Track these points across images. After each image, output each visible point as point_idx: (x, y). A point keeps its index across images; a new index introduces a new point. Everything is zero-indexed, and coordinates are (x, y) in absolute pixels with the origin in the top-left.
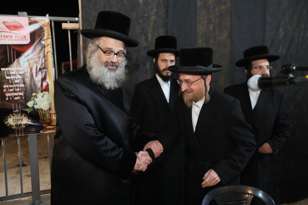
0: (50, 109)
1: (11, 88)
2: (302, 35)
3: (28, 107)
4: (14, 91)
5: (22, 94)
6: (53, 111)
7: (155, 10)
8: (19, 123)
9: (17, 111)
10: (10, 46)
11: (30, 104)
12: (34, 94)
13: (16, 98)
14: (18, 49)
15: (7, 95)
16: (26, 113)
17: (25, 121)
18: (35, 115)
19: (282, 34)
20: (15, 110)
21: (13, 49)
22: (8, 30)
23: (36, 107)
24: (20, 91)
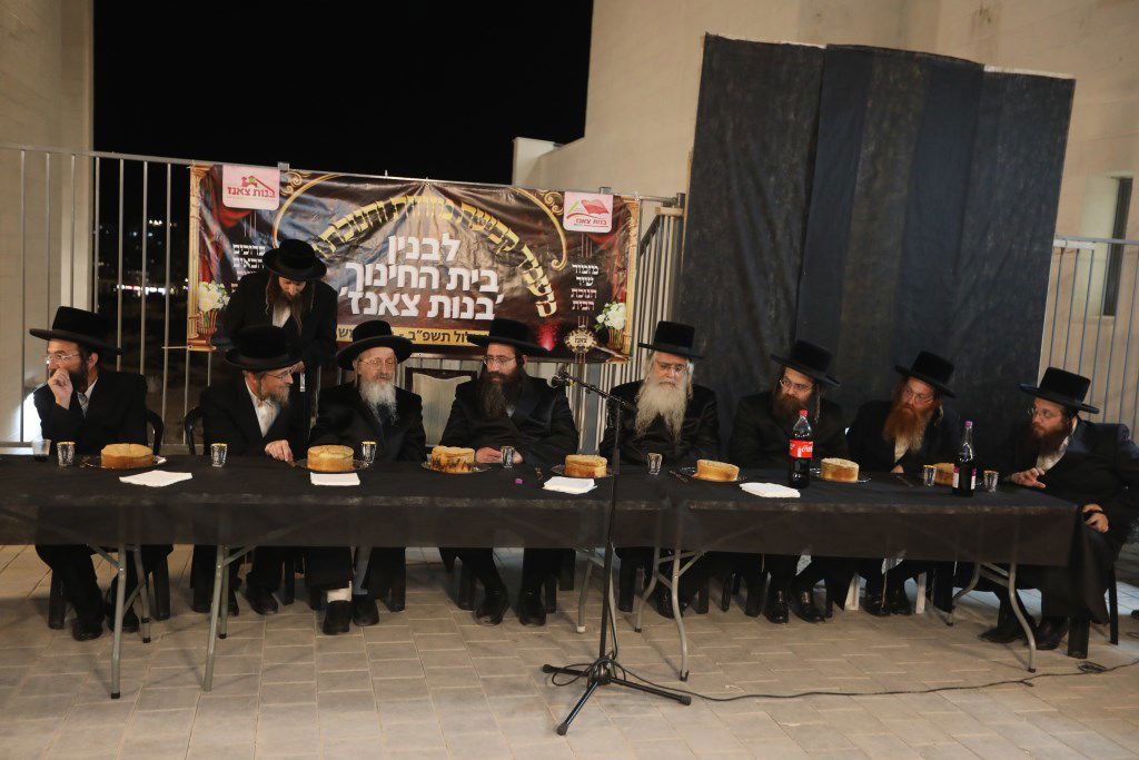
0: (623, 329)
1: (580, 293)
2: (1025, 249)
3: (596, 323)
4: (584, 299)
5: (592, 303)
6: (628, 332)
7: (791, 195)
8: (581, 344)
9: (583, 326)
10: (585, 234)
11: (600, 319)
12: (607, 305)
13: (585, 309)
14: (593, 237)
15: (575, 302)
16: (593, 330)
17: (590, 342)
18: (603, 335)
19: (990, 245)
20: (581, 324)
21: (589, 239)
22: (587, 213)
23: (607, 324)
24: (590, 300)
